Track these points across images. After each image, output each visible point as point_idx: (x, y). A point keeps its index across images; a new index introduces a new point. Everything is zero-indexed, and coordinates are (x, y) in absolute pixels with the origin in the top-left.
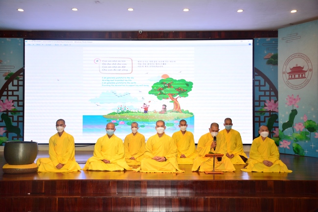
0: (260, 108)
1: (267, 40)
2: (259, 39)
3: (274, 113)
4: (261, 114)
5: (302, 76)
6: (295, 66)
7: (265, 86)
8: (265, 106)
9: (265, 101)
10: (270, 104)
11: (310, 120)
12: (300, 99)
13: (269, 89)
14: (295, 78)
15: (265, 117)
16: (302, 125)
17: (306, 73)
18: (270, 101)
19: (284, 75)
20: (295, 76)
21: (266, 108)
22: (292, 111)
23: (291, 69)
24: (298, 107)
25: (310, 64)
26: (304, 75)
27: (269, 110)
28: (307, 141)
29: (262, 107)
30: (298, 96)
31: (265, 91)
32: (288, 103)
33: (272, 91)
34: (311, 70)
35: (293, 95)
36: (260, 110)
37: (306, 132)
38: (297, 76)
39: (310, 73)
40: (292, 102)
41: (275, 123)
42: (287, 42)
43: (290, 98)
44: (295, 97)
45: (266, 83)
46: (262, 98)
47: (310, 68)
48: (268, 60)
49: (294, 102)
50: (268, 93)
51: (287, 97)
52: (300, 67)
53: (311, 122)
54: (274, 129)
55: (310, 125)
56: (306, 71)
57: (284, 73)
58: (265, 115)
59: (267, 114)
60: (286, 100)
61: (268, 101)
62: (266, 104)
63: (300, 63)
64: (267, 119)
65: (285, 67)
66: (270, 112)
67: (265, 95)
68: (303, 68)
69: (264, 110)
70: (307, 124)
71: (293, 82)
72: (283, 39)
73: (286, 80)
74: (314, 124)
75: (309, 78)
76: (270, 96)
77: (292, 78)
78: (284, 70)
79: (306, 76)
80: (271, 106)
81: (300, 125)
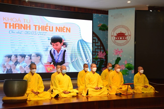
0: (96, 56)
1: (99, 15)
2: (95, 14)
3: (102, 59)
4: (96, 60)
5: (124, 38)
6: (120, 32)
7: (98, 43)
8: (98, 55)
9: (98, 52)
10: (100, 54)
11: (129, 64)
12: (123, 51)
13: (100, 45)
14: (119, 39)
15: (98, 61)
16: (124, 66)
17: (127, 37)
18: (100, 52)
19: (112, 37)
20: (119, 38)
21: (98, 56)
22: (118, 58)
23: (117, 34)
24: (121, 56)
25: (129, 32)
26: (125, 38)
27: (100, 57)
28: (126, 75)
29: (96, 55)
30: (121, 49)
31: (98, 46)
32: (115, 54)
33: (101, 46)
34: (130, 35)
35: (118, 49)
36: (95, 57)
37: (126, 70)
38: (121, 38)
39: (130, 37)
40: (117, 53)
41: (102, 65)
42: (114, 18)
43: (116, 51)
44: (120, 50)
45: (99, 41)
46: (97, 50)
47: (130, 34)
48: (100, 27)
49: (118, 53)
50: (99, 47)
51: (114, 50)
52: (123, 33)
53: (130, 64)
54: (102, 68)
55: (128, 66)
56: (127, 36)
57: (112, 36)
58: (98, 60)
59: (99, 60)
60: (113, 52)
61: (99, 52)
62: (99, 54)
63: (123, 31)
64: (99, 63)
65: (113, 32)
66: (100, 58)
67: (98, 49)
68: (125, 34)
69: (98, 57)
70: (127, 66)
71: (118, 41)
72: (112, 16)
73: (113, 40)
74: (131, 65)
75: (129, 40)
76: (100, 49)
77: (117, 39)
78: (112, 34)
79: (127, 39)
80: (101, 55)
81: (122, 66)
